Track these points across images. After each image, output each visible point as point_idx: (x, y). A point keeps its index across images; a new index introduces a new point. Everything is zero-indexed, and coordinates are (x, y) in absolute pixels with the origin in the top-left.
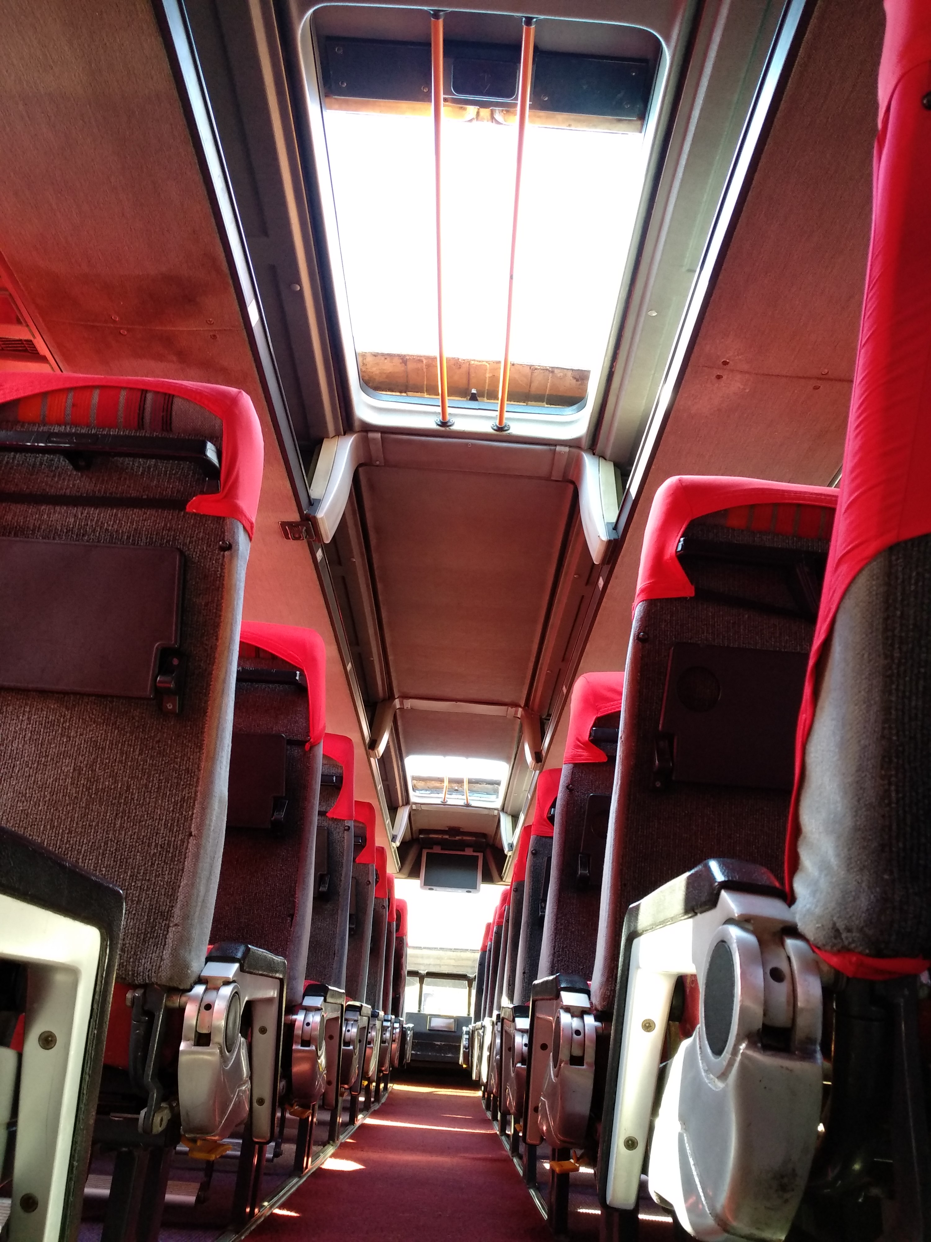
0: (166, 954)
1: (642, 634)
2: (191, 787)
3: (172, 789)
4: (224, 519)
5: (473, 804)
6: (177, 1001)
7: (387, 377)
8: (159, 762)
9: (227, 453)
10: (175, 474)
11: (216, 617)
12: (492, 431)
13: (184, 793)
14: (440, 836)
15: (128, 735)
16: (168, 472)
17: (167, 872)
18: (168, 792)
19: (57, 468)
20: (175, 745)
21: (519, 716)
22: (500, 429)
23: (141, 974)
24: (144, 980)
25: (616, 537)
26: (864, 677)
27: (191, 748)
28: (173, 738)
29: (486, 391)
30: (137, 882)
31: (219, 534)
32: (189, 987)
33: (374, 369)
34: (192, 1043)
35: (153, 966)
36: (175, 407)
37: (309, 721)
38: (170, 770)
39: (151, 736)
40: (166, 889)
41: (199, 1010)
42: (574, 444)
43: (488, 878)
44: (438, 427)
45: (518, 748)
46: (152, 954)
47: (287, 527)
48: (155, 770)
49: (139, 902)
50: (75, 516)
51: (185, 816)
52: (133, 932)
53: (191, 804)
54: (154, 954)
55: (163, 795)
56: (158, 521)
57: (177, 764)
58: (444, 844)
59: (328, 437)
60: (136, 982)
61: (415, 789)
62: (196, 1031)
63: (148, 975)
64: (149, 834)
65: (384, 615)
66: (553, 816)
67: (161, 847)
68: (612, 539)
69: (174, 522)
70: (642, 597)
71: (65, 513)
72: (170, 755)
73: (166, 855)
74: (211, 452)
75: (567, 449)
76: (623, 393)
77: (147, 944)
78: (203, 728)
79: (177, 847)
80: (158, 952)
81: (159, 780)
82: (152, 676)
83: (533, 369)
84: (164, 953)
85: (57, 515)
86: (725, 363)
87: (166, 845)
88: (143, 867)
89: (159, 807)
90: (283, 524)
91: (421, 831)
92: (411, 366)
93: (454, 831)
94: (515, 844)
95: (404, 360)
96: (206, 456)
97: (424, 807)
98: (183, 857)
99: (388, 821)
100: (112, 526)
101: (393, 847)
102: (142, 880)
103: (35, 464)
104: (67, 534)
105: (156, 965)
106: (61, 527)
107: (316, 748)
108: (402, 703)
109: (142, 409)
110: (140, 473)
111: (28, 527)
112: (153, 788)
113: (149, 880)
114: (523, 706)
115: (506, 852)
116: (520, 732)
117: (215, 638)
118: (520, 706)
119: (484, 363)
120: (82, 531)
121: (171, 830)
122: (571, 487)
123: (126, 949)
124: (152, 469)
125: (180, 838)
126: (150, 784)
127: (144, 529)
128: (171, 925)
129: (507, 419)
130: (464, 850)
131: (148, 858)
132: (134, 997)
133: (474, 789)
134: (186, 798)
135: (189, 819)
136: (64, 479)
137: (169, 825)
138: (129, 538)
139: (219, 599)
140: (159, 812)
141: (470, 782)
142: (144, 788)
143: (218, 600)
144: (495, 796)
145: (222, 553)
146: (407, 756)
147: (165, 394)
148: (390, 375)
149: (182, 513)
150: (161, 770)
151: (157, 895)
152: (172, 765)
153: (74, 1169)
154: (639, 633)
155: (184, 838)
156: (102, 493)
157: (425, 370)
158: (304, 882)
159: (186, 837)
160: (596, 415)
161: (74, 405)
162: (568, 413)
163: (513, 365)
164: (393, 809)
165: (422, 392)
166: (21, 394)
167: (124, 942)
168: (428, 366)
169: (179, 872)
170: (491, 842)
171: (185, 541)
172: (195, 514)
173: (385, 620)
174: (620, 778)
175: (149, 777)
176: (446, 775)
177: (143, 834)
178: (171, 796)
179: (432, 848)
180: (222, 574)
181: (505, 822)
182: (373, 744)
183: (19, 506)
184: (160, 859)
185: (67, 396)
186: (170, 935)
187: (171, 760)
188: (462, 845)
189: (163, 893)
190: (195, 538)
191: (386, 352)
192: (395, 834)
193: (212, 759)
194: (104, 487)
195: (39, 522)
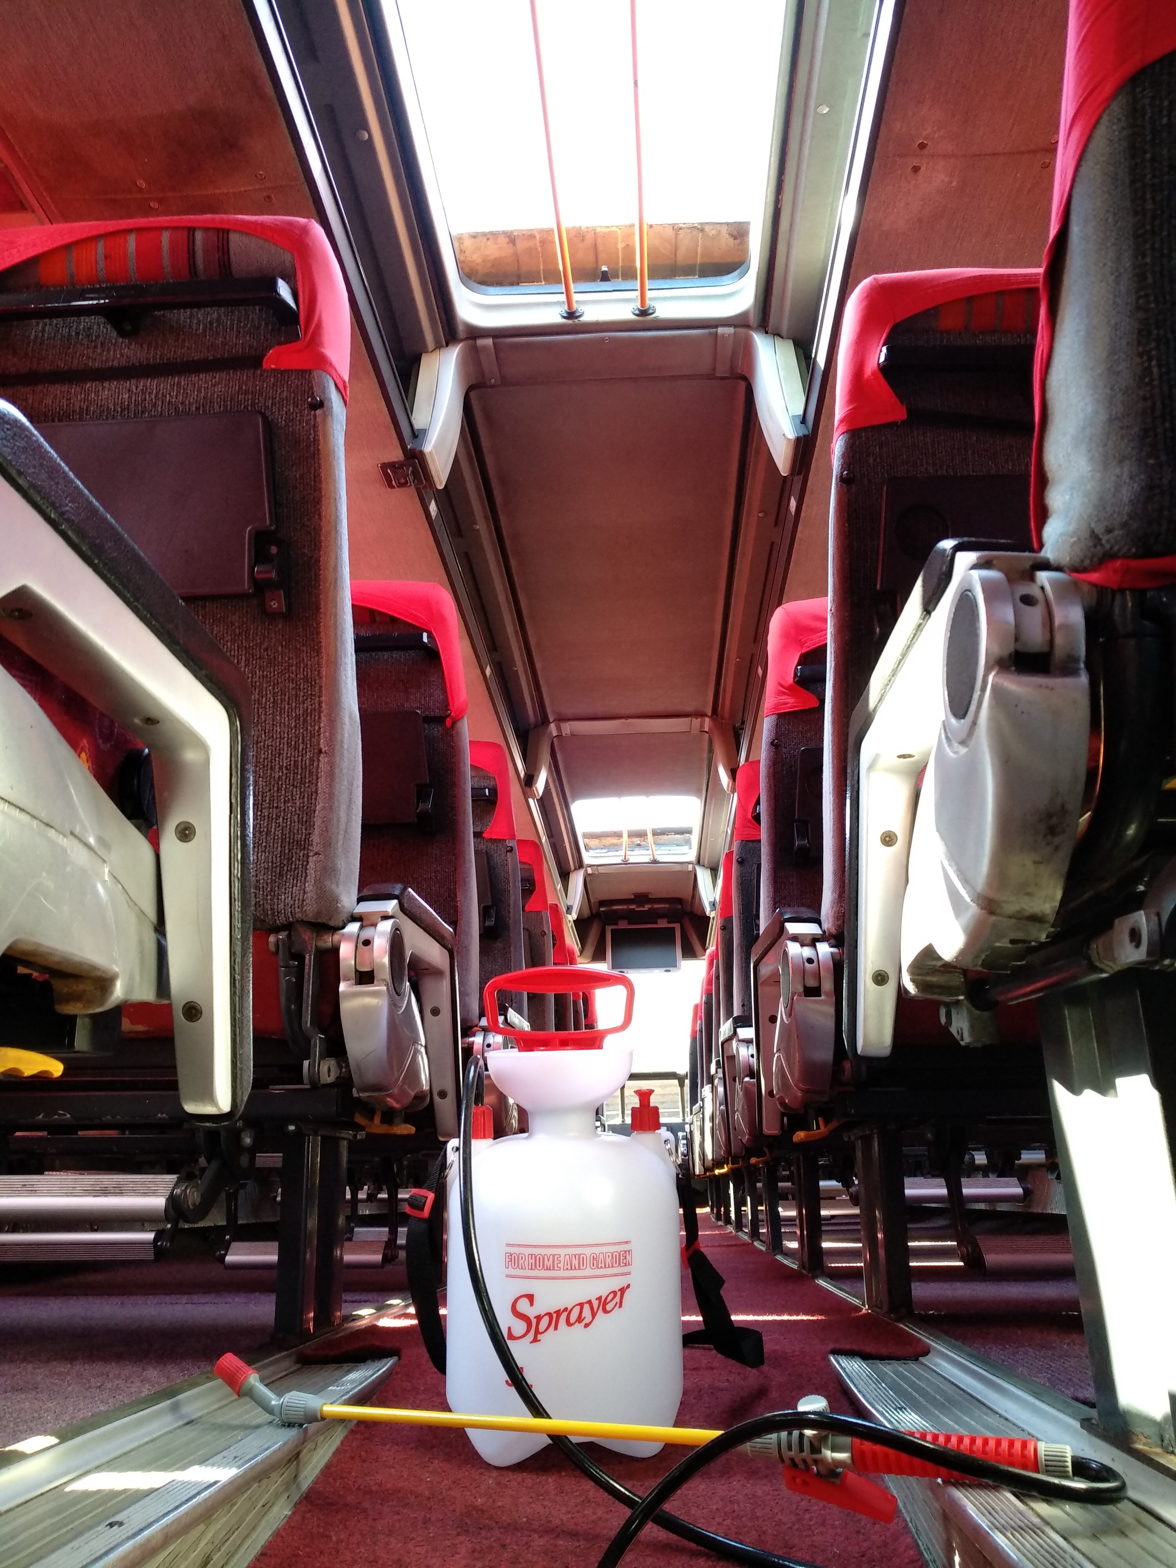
0: (309, 887)
1: (845, 473)
2: (313, 698)
3: (291, 702)
4: (310, 372)
5: (661, 859)
6: (328, 941)
7: (493, 266)
8: (270, 673)
9: (304, 292)
10: (244, 327)
11: (315, 491)
12: (633, 317)
13: (305, 705)
14: (625, 907)
15: (229, 644)
16: (235, 326)
17: (298, 797)
18: (287, 706)
19: (98, 337)
20: (287, 651)
21: (706, 729)
22: (643, 313)
23: (283, 912)
24: (287, 918)
25: (806, 432)
26: (1109, 245)
27: (307, 653)
28: (284, 643)
29: (620, 269)
30: (263, 811)
31: (307, 390)
32: (341, 924)
33: (475, 256)
34: (354, 982)
35: (295, 901)
36: (231, 244)
37: (446, 693)
38: (285, 680)
39: (257, 643)
40: (299, 815)
41: (356, 947)
42: (740, 322)
43: (689, 952)
44: (564, 321)
45: (709, 774)
46: (292, 888)
47: (389, 471)
48: (267, 682)
49: (268, 833)
50: (129, 390)
51: (311, 731)
52: (266, 867)
53: (317, 718)
54: (294, 888)
55: (281, 710)
56: (231, 385)
57: (292, 673)
58: (631, 916)
59: (427, 352)
60: (278, 922)
61: (587, 848)
62: (356, 970)
63: (291, 912)
64: (270, 756)
65: (523, 604)
66: (759, 814)
67: (287, 769)
68: (801, 435)
69: (250, 384)
70: (842, 429)
71: (116, 388)
72: (282, 663)
73: (294, 777)
74: (284, 290)
75: (731, 330)
76: (795, 237)
77: (285, 878)
78: (318, 627)
79: (306, 767)
80: (298, 885)
81: (274, 693)
82: (249, 566)
83: (677, 229)
84: (307, 885)
85: (106, 392)
86: (922, 146)
87: (292, 766)
88: (268, 794)
89: (278, 724)
90: (384, 467)
91: (602, 903)
92: (521, 245)
93: (641, 898)
94: (718, 900)
95: (511, 238)
96: (279, 295)
97: (601, 870)
98: (315, 778)
99: (559, 886)
100: (176, 398)
101: (570, 921)
102: (269, 808)
103: (69, 335)
104: (123, 414)
105: (299, 899)
106: (114, 405)
107: (459, 724)
108: (559, 729)
109: (191, 252)
110: (201, 331)
111: (73, 411)
112: (268, 703)
113: (277, 807)
114: (710, 714)
115: (707, 913)
116: (710, 752)
117: (317, 517)
118: (706, 715)
119: (614, 229)
120: (140, 408)
121: (296, 748)
122: (743, 384)
123: (261, 886)
124: (215, 325)
125: (308, 757)
126: (264, 699)
127: (215, 396)
128: (311, 854)
129: (651, 299)
130: (656, 923)
131: (273, 783)
132: (278, 940)
133: (660, 842)
134: (309, 711)
135: (316, 734)
136: (109, 350)
137: (293, 743)
138: (197, 409)
139: (317, 468)
140: (279, 730)
141: (655, 833)
142: (257, 705)
143: (315, 470)
144: (687, 847)
145: (313, 412)
146: (573, 801)
147: (218, 230)
148: (497, 263)
149: (259, 371)
150: (274, 682)
151: (289, 823)
152: (287, 675)
153: (237, 982)
154: (842, 473)
155: (313, 756)
156: (158, 360)
157: (539, 249)
158: (465, 883)
159: (316, 755)
160: (764, 276)
161: (106, 257)
162: (727, 285)
163: (651, 226)
164: (565, 876)
165: (539, 281)
166: (39, 250)
167: (258, 878)
168: (543, 242)
169: (312, 795)
170: (688, 908)
171: (267, 404)
172: (274, 370)
173: (525, 612)
174: (833, 659)
175: (261, 690)
176: (625, 826)
177: (263, 756)
178: (290, 710)
179: (617, 924)
180: (316, 437)
181: (703, 877)
182: (529, 781)
183: (58, 386)
184: (288, 783)
185: (96, 246)
186: (311, 865)
187: (285, 669)
188: (653, 916)
189: (296, 820)
190: (277, 399)
191: (488, 230)
192: (569, 904)
193: (335, 664)
194: (158, 352)
195: (86, 403)
